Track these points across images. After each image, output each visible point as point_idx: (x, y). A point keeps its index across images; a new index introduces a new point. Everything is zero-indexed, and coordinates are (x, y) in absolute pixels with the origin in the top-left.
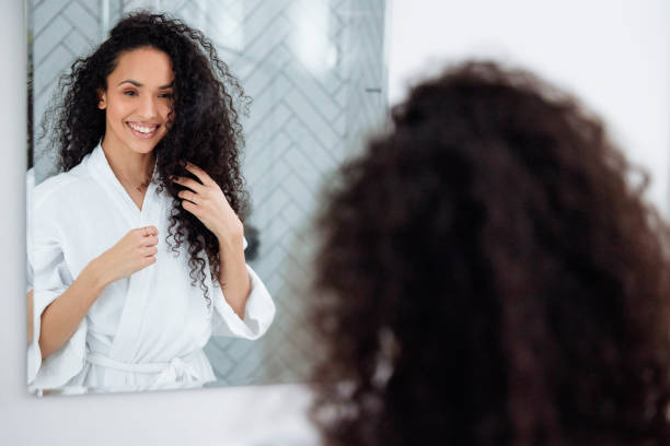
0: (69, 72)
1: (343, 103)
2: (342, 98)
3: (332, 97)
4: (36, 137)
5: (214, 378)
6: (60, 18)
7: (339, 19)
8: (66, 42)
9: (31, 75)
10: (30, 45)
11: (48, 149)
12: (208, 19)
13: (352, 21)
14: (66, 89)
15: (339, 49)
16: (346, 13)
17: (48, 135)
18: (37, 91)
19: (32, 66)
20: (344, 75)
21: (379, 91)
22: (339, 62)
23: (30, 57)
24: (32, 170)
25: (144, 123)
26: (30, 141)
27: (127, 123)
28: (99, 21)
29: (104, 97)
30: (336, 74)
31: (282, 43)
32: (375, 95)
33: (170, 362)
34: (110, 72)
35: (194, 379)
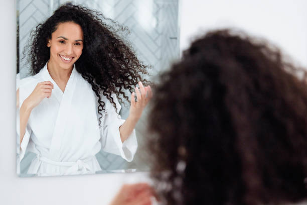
0: (35, 29)
1: (159, 44)
2: (159, 42)
3: (154, 41)
4: (21, 58)
5: (100, 169)
6: (31, 5)
7: (158, 5)
8: (34, 16)
9: (18, 31)
10: (18, 17)
11: (26, 64)
12: (98, 5)
13: (163, 6)
14: (34, 37)
15: (158, 20)
16: (161, 3)
17: (26, 57)
18: (21, 38)
19: (18, 27)
20: (160, 31)
21: (176, 38)
22: (157, 25)
23: (18, 23)
24: (19, 74)
25: (67, 56)
26: (18, 61)
27: (59, 55)
28: (49, 6)
29: (50, 42)
30: (156, 31)
31: (132, 17)
32: (174, 40)
33: (76, 162)
34: (53, 31)
35: (87, 170)
